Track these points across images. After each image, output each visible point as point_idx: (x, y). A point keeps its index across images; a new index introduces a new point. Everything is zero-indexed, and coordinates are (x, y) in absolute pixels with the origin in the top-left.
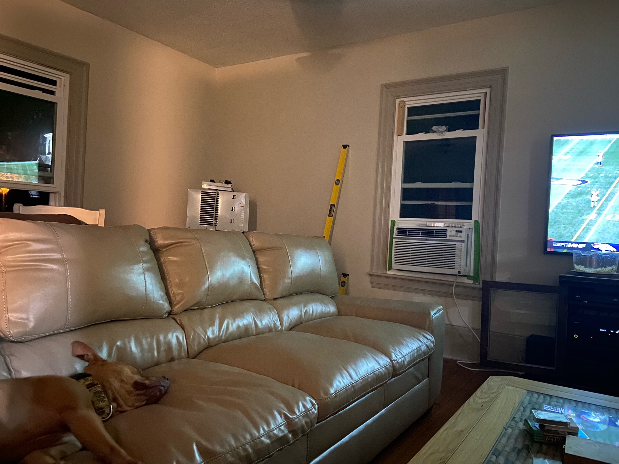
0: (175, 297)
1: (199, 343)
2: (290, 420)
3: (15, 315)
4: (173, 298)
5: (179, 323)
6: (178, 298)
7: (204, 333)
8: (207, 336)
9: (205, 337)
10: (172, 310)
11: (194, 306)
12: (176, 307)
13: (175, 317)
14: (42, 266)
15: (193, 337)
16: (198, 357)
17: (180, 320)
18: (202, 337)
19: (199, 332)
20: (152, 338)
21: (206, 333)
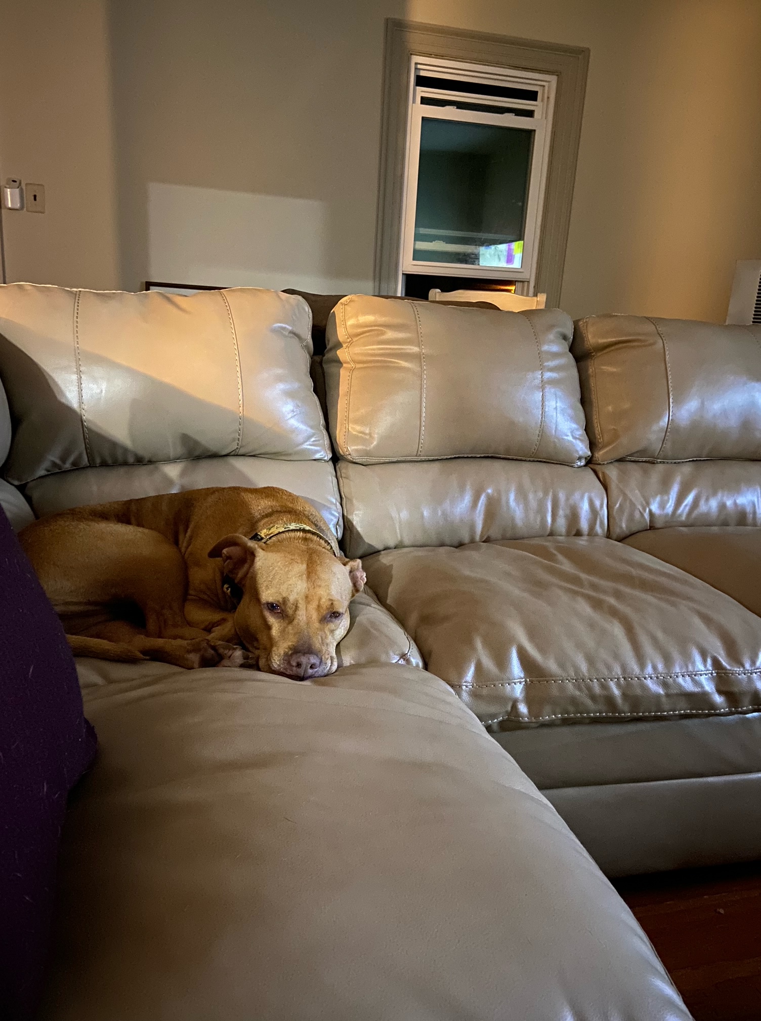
0: (602, 436)
1: (631, 518)
2: (724, 671)
3: (358, 428)
4: (599, 437)
5: (602, 479)
6: (606, 438)
7: (644, 503)
8: (647, 510)
9: (645, 511)
10: (592, 456)
11: (635, 455)
12: (601, 452)
13: (597, 468)
14: (395, 362)
15: (620, 505)
16: (628, 540)
17: (603, 473)
18: (639, 509)
19: (633, 499)
20: (546, 493)
21: (648, 504)
